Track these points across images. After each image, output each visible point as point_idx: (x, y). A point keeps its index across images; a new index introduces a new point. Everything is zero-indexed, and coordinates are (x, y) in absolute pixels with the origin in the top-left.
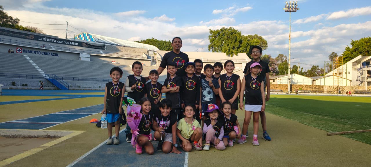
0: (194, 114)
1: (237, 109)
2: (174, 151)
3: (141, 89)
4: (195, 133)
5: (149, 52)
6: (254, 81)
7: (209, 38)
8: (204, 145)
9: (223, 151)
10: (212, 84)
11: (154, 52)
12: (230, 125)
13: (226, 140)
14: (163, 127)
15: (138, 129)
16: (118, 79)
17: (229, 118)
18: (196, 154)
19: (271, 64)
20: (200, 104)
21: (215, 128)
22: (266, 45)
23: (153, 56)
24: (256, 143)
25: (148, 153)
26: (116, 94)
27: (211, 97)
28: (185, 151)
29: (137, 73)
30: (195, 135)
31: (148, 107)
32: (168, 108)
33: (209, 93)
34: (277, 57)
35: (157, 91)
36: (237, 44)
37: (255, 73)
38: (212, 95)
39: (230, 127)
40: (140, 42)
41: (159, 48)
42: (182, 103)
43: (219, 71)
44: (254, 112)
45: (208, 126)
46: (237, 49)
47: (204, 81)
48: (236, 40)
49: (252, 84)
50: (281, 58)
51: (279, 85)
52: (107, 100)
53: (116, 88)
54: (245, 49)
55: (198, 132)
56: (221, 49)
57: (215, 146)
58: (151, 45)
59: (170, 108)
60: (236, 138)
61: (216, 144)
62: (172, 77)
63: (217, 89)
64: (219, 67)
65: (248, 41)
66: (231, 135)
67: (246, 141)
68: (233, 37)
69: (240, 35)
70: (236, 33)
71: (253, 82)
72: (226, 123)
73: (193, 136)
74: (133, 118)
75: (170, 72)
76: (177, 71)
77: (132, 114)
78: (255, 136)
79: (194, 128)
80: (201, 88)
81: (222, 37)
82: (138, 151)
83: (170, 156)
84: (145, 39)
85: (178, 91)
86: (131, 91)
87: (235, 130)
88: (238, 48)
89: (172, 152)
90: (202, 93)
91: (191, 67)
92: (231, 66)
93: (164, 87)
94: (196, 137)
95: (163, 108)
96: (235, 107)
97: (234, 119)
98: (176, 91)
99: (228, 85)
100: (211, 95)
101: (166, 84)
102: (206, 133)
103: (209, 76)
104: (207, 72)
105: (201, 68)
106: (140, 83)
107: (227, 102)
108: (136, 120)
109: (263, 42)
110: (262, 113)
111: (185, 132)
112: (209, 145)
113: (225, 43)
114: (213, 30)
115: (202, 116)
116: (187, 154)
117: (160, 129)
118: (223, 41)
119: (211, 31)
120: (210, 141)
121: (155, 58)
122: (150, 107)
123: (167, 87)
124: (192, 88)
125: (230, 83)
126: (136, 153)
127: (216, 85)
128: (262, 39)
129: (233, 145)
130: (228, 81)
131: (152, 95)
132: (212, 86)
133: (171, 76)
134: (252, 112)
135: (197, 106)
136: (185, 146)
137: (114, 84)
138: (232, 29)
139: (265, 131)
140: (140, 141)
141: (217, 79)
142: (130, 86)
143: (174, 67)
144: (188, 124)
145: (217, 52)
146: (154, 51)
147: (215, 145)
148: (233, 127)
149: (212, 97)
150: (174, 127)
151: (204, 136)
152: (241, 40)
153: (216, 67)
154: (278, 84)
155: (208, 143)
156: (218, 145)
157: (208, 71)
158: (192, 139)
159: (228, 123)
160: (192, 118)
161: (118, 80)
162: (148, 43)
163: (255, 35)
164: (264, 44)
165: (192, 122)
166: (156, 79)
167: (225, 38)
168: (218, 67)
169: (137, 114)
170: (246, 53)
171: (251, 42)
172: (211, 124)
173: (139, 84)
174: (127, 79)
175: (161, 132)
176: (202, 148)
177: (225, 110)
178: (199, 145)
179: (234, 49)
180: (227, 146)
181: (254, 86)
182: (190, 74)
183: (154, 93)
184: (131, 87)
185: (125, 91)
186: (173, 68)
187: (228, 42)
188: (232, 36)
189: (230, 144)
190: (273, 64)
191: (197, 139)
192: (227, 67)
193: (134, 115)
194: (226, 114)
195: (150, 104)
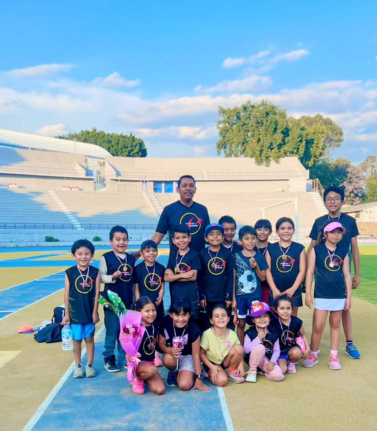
0: (228, 321)
1: (301, 305)
2: (198, 387)
3: (128, 277)
4: (232, 352)
5: (89, 160)
6: (331, 256)
7: (218, 125)
8: (247, 373)
9: (281, 383)
10: (255, 264)
11: (99, 160)
12: (290, 336)
13: (283, 361)
14: (178, 347)
15: (139, 354)
16: (87, 262)
17: (287, 324)
18: (236, 389)
19: (350, 178)
20: (234, 298)
21: (265, 343)
22: (341, 138)
23: (99, 168)
24: (336, 365)
25: (155, 392)
26: (87, 288)
27: (253, 285)
28: (215, 385)
29: (119, 248)
30: (232, 356)
31: (151, 313)
32: (184, 314)
33: (250, 278)
34: (364, 163)
35: (156, 279)
36: (279, 137)
37: (333, 241)
38: (256, 282)
39: (290, 339)
40: (67, 139)
41: (109, 151)
42: (201, 298)
43: (266, 237)
44: (331, 312)
45: (252, 340)
46: (278, 149)
47: (239, 257)
48: (276, 129)
49: (329, 261)
50: (372, 164)
51: (367, 223)
52: (70, 301)
53: (85, 277)
54: (296, 148)
55: (236, 350)
56: (244, 150)
57: (266, 375)
58: (91, 143)
59: (188, 314)
60: (302, 358)
61: (268, 371)
62: (183, 254)
63: (263, 271)
64: (266, 229)
65: (302, 129)
66: (292, 353)
67: (317, 362)
68: (269, 122)
69: (284, 117)
70: (275, 114)
71: (329, 257)
72: (284, 333)
73: (229, 358)
74: (131, 336)
75: (178, 243)
76: (190, 241)
77: (128, 329)
78: (334, 353)
79: (230, 344)
80: (235, 271)
81: (244, 124)
82: (137, 388)
83: (192, 394)
84: (78, 132)
85: (194, 278)
86: (112, 282)
87: (299, 345)
88: (280, 146)
89: (194, 388)
90: (237, 278)
91: (215, 233)
92: (289, 228)
93: (169, 272)
94: (233, 361)
95: (177, 313)
96: (297, 301)
97: (296, 324)
98: (192, 278)
99: (284, 264)
100: (253, 282)
101: (171, 266)
102: (250, 352)
103: (249, 248)
104: (246, 242)
105: (233, 232)
106: (127, 266)
107: (284, 297)
108: (136, 338)
109: (334, 130)
110: (345, 313)
111: (214, 353)
112: (255, 372)
113: (253, 136)
114: (225, 108)
115: (237, 321)
116: (220, 389)
117: (173, 351)
118: (248, 131)
119: (223, 111)
120: (256, 366)
121: (101, 173)
122: (155, 313)
123: (173, 270)
124: (218, 270)
125: (288, 261)
126: (133, 392)
127: (262, 265)
128: (332, 125)
129: (296, 371)
130: (284, 256)
131: (149, 285)
132: (256, 267)
133: (179, 249)
134: (328, 311)
135: (228, 302)
136: (216, 378)
137: (81, 270)
138: (266, 105)
139: (349, 342)
140: (143, 372)
141: (262, 250)
142: (109, 272)
143: (185, 235)
144: (218, 338)
145: (236, 156)
146: (100, 158)
147: (265, 373)
148: (294, 339)
149: (255, 286)
150: (195, 345)
151: (246, 357)
152: (286, 127)
153: (259, 229)
154: (365, 222)
155: (253, 370)
156: (271, 372)
157: (247, 239)
158: (226, 364)
159: (286, 333)
160: (226, 327)
161: (88, 264)
162: (85, 141)
163: (317, 116)
164: (336, 134)
165: (225, 334)
166: (154, 257)
167: (252, 126)
168: (263, 229)
169: (136, 327)
170: (297, 158)
171: (308, 132)
172: (257, 337)
173: (125, 269)
174: (103, 259)
175: (175, 356)
176: (243, 379)
177: (280, 312)
178: (240, 373)
179: (272, 149)
180: (287, 372)
181: (332, 265)
182: (215, 246)
183: (152, 282)
184: (112, 274)
185: (101, 281)
186: (184, 237)
187: (260, 134)
188: (267, 121)
189: (290, 368)
190: (354, 179)
191: (234, 363)
192: (281, 231)
193: (132, 330)
194: (283, 317)
195: (155, 308)
